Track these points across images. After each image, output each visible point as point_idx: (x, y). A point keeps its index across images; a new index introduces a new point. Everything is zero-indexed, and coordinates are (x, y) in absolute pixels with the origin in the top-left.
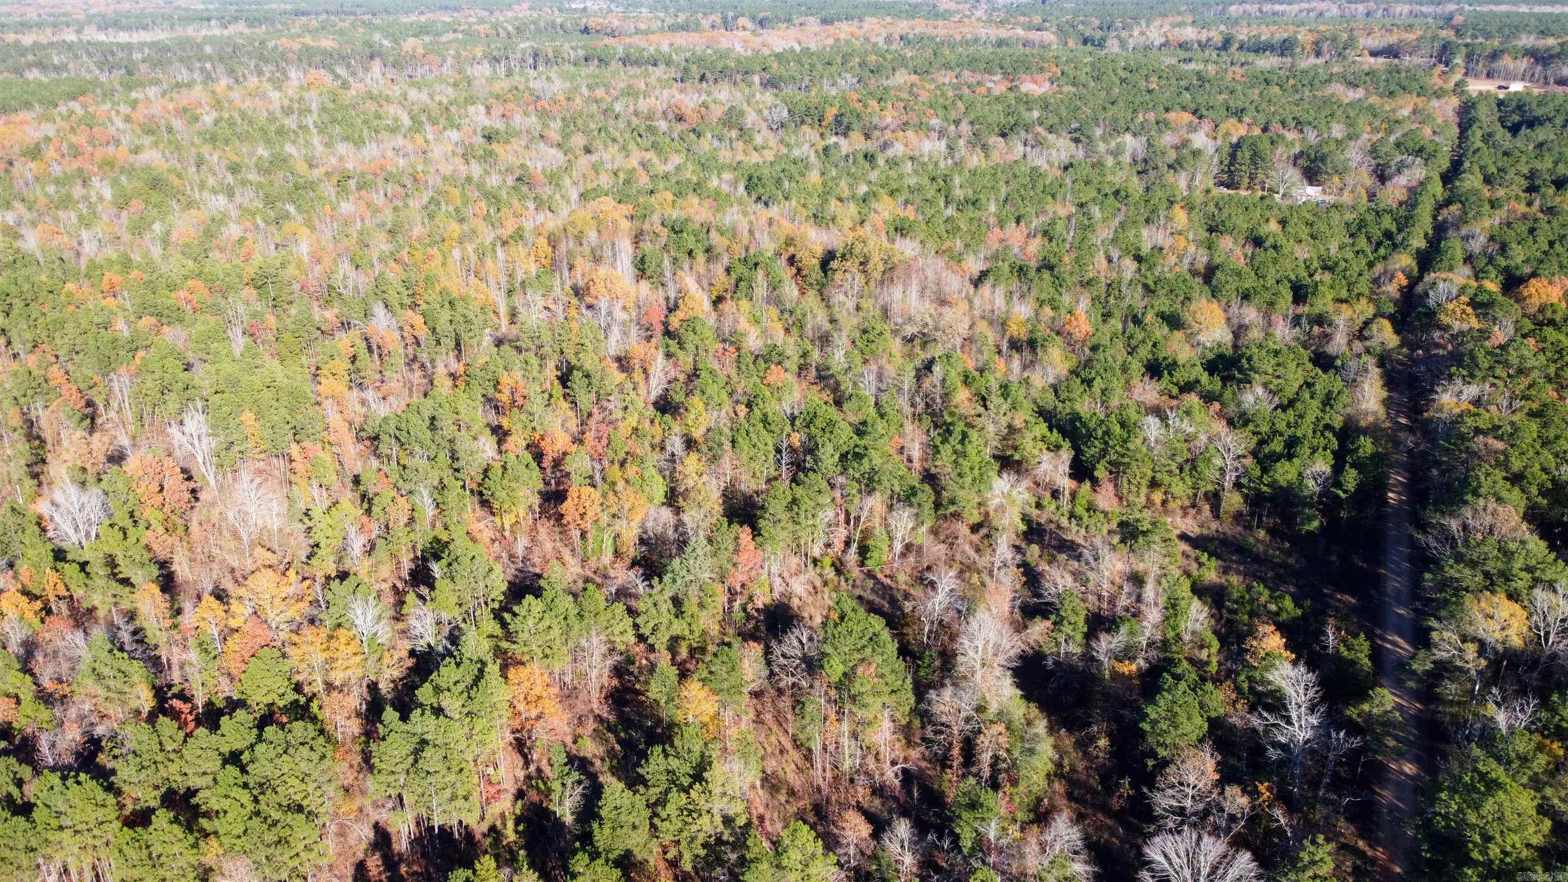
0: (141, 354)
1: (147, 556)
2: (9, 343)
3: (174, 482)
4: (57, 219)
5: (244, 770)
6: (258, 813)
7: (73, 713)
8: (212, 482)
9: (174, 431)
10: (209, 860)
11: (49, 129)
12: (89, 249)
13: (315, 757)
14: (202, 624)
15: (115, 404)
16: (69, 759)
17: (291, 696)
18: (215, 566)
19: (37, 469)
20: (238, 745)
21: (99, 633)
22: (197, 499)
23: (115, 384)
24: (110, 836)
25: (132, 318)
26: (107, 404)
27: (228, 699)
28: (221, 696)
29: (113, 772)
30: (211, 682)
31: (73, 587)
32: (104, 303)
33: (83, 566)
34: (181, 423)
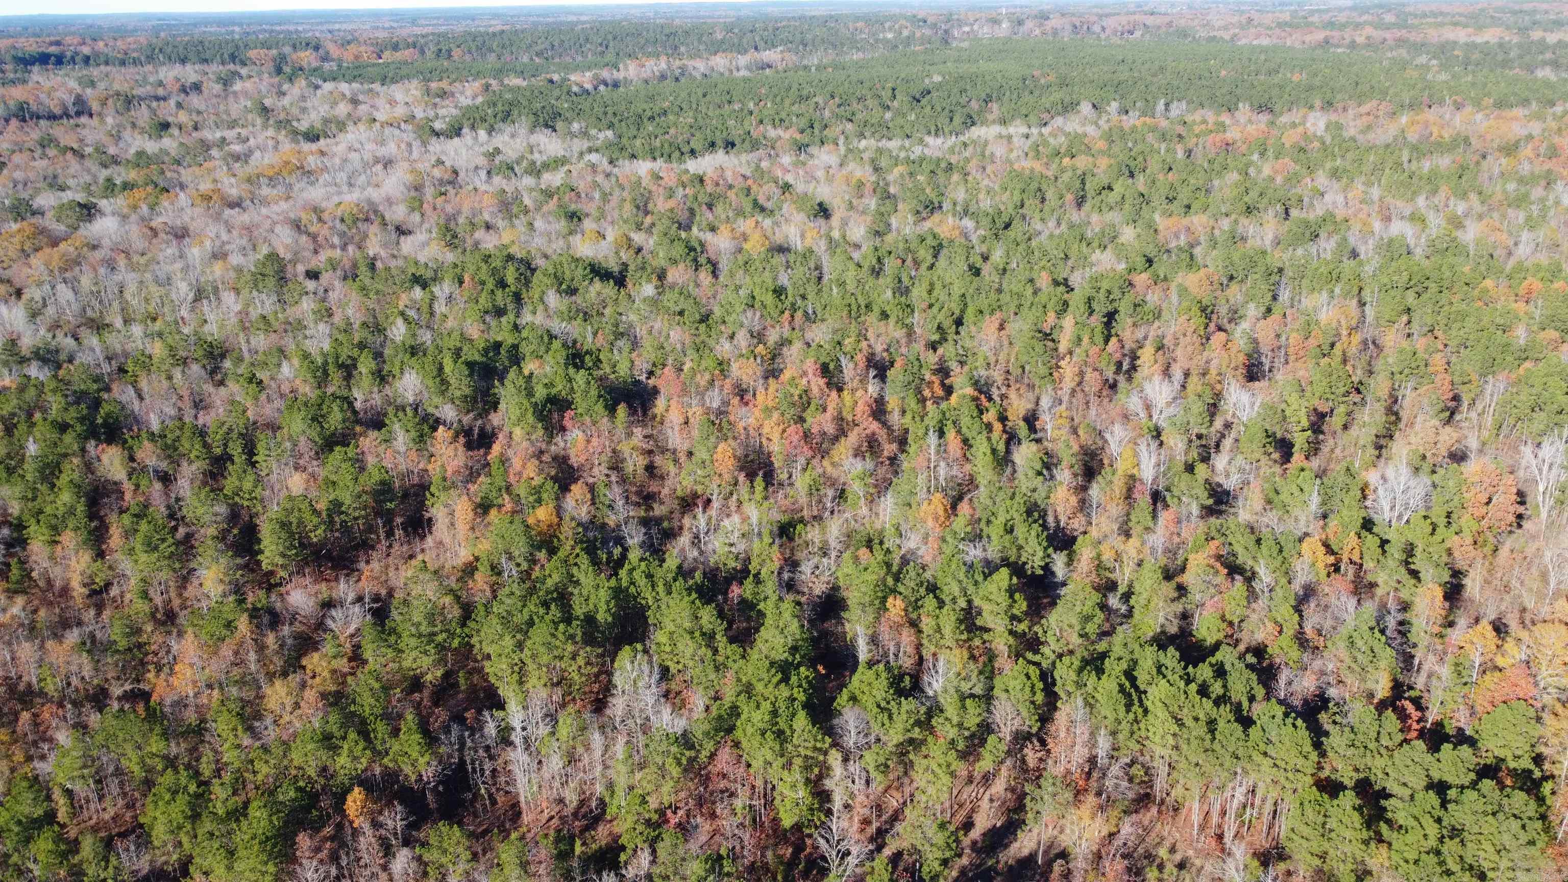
0: (1527, 365)
1: (1445, 558)
2: (1409, 322)
3: (1505, 500)
4: (1504, 216)
5: (1444, 804)
6: (1438, 853)
7: (1317, 664)
8: (1544, 515)
9: (1527, 451)
10: (1373, 864)
11: (1535, 128)
12: (1523, 251)
13: (1524, 837)
14: (1467, 646)
15: (1479, 407)
16: (1297, 702)
17: (1526, 763)
18: (1507, 597)
19: (1383, 442)
20: (1450, 779)
21: (1370, 608)
22: (1520, 526)
23: (1489, 388)
24: (1299, 786)
25: (1535, 328)
26: (1473, 402)
27: (1460, 730)
28: (1455, 724)
29: (1327, 734)
30: (1450, 706)
31: (1366, 557)
32: (1514, 306)
33: (1384, 543)
34: (1539, 445)
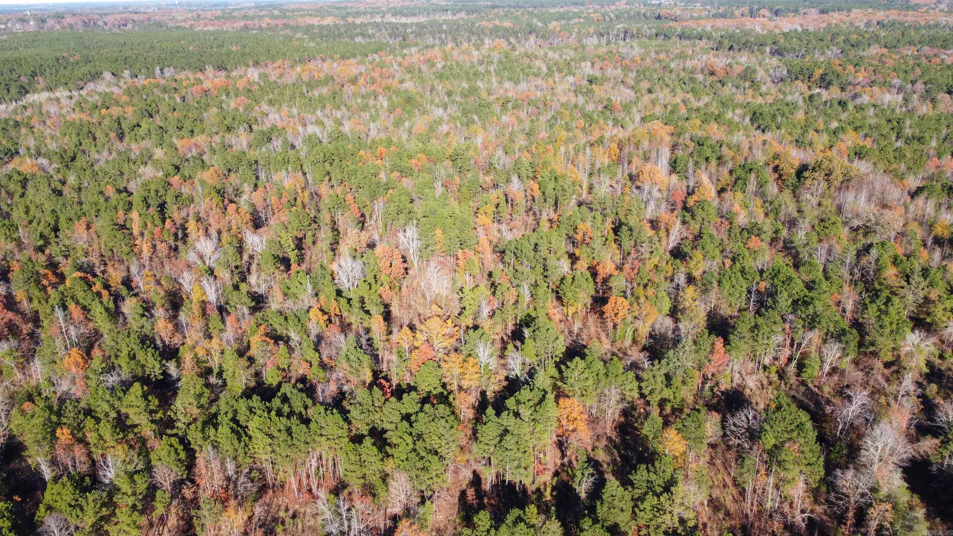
0: (390, 191)
1: (379, 300)
2: (330, 180)
3: (397, 262)
4: (360, 116)
5: (411, 426)
6: (415, 450)
7: (334, 376)
8: (416, 265)
9: (401, 235)
10: (388, 469)
11: (362, 69)
12: (373, 133)
13: (448, 426)
14: (401, 341)
15: (374, 217)
16: (329, 400)
17: (440, 390)
18: (411, 311)
19: (334, 247)
20: (411, 411)
21: (351, 337)
22: (407, 274)
23: (376, 207)
24: (343, 445)
25: (388, 172)
26: (371, 216)
27: (408, 384)
28: (405, 382)
29: (349, 412)
30: (401, 374)
31: (343, 311)
32: (377, 162)
33: (349, 300)
34: (405, 231)
